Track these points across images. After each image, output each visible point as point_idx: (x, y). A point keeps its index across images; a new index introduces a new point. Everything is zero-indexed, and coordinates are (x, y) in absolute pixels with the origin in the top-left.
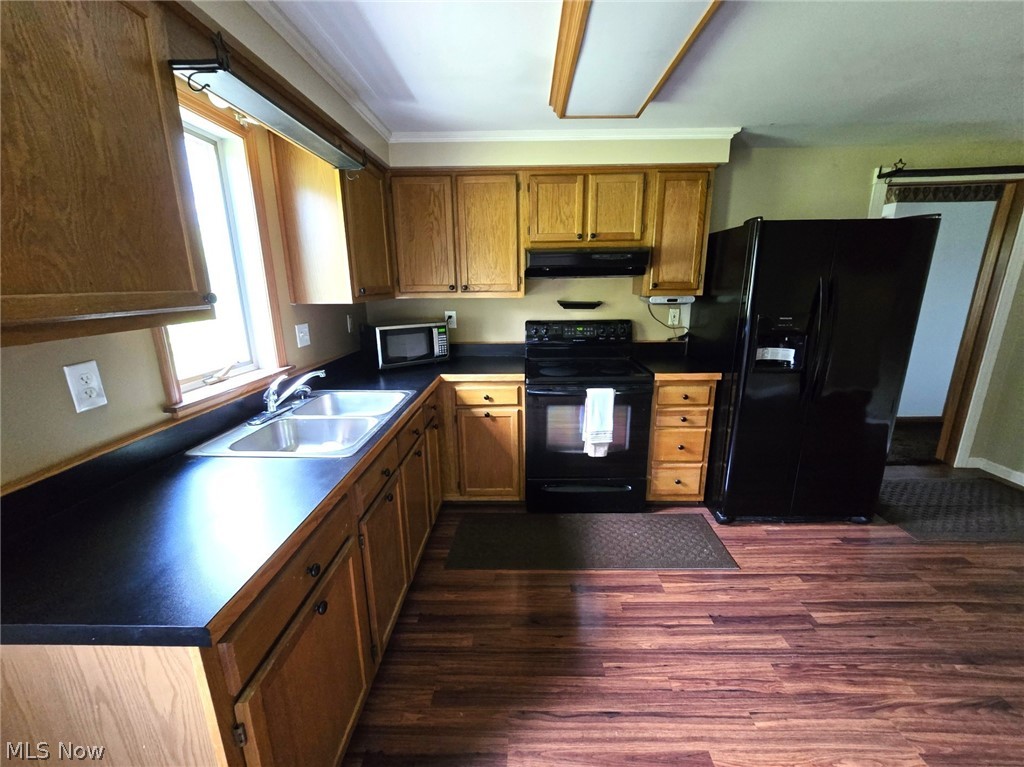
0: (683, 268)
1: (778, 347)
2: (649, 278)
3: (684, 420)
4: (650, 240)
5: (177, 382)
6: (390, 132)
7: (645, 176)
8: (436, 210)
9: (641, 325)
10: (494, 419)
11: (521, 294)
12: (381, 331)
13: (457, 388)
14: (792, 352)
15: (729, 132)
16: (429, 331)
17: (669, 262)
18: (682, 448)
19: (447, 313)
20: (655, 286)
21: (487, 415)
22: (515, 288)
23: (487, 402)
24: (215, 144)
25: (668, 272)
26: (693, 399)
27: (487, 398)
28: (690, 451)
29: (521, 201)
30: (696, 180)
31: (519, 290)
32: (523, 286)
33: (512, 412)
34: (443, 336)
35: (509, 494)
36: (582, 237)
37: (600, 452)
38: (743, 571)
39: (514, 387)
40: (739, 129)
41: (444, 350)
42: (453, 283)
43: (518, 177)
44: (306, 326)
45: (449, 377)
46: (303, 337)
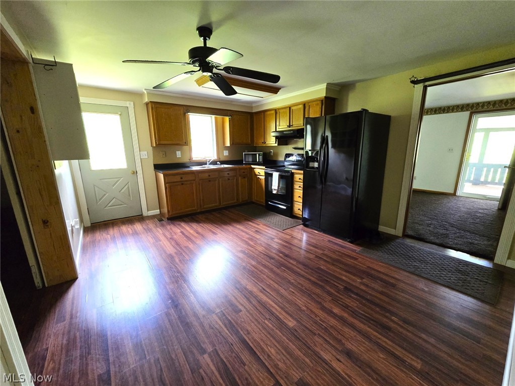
1: (314, 162)
3: (300, 187)
6: (251, 104)
7: (304, 105)
8: (261, 122)
10: (260, 179)
11: (277, 145)
12: (244, 154)
13: (255, 170)
15: (324, 86)
16: (256, 154)
18: (299, 197)
19: (270, 151)
21: (258, 178)
23: (259, 174)
24: (211, 117)
26: (302, 180)
30: (318, 104)
31: (276, 143)
33: (263, 178)
34: (261, 157)
35: (262, 202)
36: (289, 126)
37: (274, 192)
38: (283, 232)
39: (264, 171)
40: (326, 84)
41: (261, 160)
42: (263, 141)
43: (276, 110)
44: (228, 151)
45: (253, 166)
46: (226, 153)
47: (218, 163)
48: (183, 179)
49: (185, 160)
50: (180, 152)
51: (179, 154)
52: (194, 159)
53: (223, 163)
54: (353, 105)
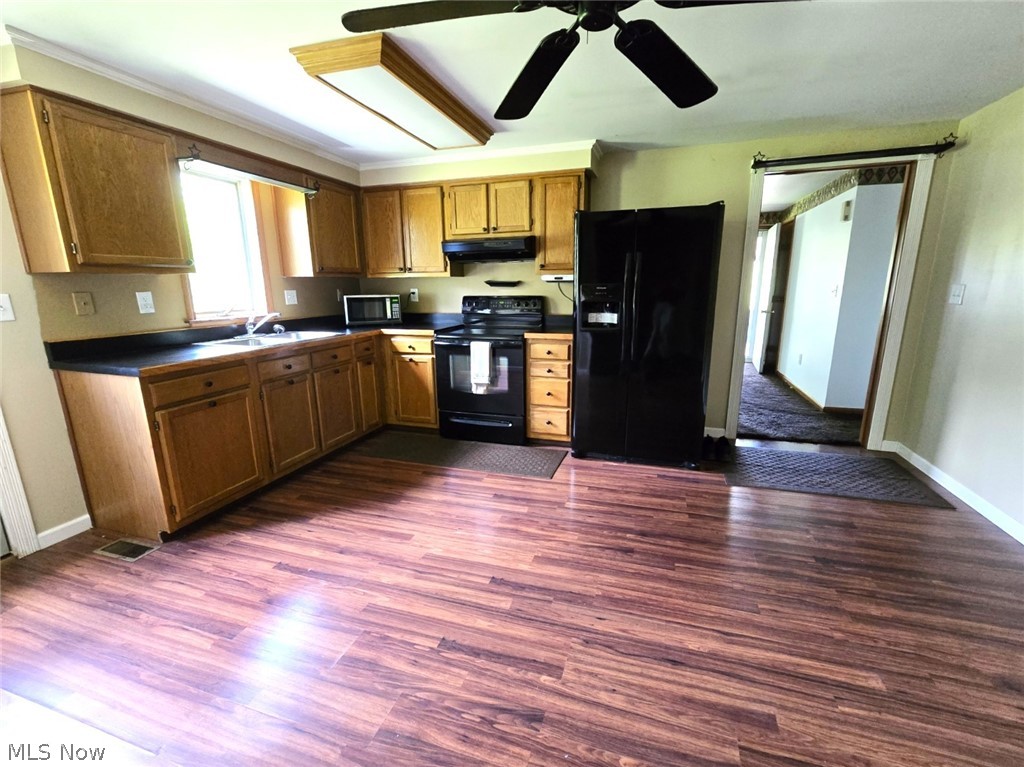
0: (564, 251)
1: (603, 312)
2: (539, 260)
3: (549, 371)
4: (537, 231)
5: (195, 314)
6: (358, 164)
7: (531, 182)
8: (391, 214)
9: (553, 300)
10: (416, 363)
11: (448, 274)
12: (348, 299)
13: (393, 339)
14: (615, 316)
15: (589, 144)
16: (384, 300)
17: (553, 248)
18: (549, 394)
19: (412, 290)
20: (542, 266)
21: (411, 360)
22: (443, 269)
23: (411, 350)
24: (236, 184)
25: (552, 256)
26: (556, 355)
27: (410, 347)
28: (556, 398)
29: (445, 205)
30: (569, 183)
31: (446, 270)
32: (449, 268)
33: (428, 359)
34: (396, 305)
35: (429, 422)
36: (487, 230)
37: (481, 391)
38: (552, 480)
39: (429, 340)
40: (594, 141)
41: (397, 315)
42: (402, 266)
43: (442, 188)
44: (294, 292)
45: (386, 331)
46: (291, 297)
47: (277, 327)
48: (216, 387)
49: (171, 322)
50: (150, 293)
51: (145, 301)
52: (199, 318)
53: (292, 325)
54: (632, 194)
